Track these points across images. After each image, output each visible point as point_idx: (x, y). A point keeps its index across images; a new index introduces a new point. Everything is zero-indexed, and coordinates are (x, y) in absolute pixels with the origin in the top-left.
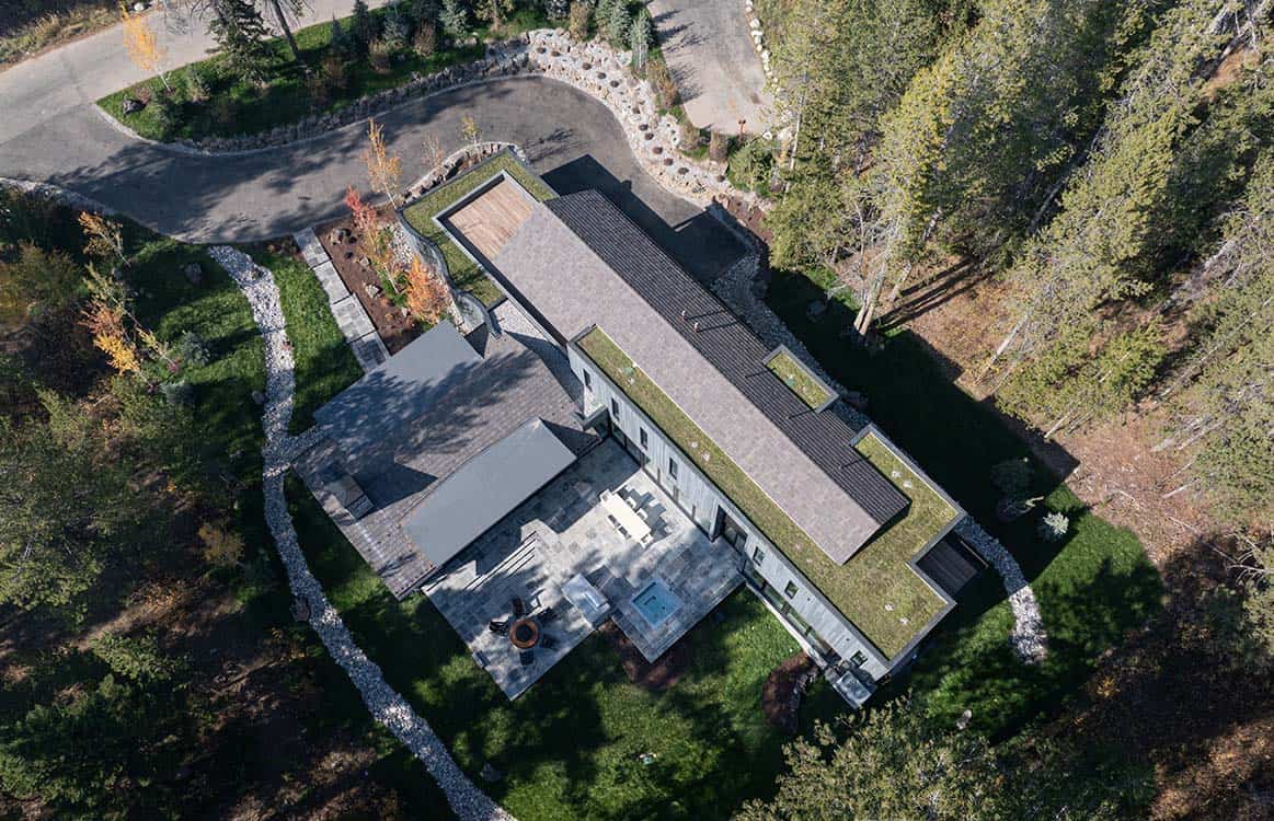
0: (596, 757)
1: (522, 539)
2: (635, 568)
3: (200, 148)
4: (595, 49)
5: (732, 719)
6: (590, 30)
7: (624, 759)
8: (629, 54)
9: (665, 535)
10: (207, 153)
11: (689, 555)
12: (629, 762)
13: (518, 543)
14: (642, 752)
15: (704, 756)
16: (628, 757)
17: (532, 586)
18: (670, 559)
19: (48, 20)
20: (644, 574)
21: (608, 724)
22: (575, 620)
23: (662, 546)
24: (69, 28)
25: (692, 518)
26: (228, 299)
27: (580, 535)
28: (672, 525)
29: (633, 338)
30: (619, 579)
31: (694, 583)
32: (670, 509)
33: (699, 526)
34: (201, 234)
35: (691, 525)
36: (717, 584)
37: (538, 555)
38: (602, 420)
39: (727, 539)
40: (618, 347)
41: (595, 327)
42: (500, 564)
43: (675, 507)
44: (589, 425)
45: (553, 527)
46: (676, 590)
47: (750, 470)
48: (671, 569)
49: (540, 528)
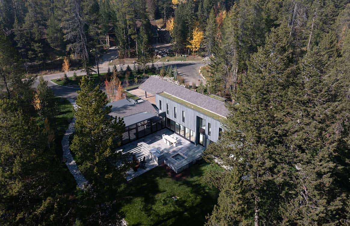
0: (156, 196)
1: (138, 146)
2: (171, 150)
3: (71, 87)
4: (165, 78)
5: (205, 188)
6: (165, 75)
7: (167, 198)
8: (173, 78)
9: (182, 145)
10: (72, 88)
11: (189, 148)
12: (168, 199)
13: (136, 146)
14: (173, 196)
15: (196, 199)
16: (168, 197)
17: (139, 156)
18: (183, 149)
19: (46, 71)
20: (174, 152)
21: (161, 188)
22: (152, 163)
23: (180, 147)
24: (50, 73)
25: (189, 140)
26: (68, 106)
27: (156, 145)
28: (184, 143)
29: (173, 91)
30: (167, 153)
31: (190, 153)
32: (183, 140)
33: (192, 142)
34: (65, 97)
35: (189, 142)
36: (198, 154)
37: (142, 150)
38: (164, 114)
39: (200, 144)
40: (169, 94)
41: (163, 92)
42: (130, 151)
43: (185, 140)
44: (160, 115)
45: (147, 143)
46: (185, 155)
47: (205, 107)
48: (184, 151)
49: (143, 144)
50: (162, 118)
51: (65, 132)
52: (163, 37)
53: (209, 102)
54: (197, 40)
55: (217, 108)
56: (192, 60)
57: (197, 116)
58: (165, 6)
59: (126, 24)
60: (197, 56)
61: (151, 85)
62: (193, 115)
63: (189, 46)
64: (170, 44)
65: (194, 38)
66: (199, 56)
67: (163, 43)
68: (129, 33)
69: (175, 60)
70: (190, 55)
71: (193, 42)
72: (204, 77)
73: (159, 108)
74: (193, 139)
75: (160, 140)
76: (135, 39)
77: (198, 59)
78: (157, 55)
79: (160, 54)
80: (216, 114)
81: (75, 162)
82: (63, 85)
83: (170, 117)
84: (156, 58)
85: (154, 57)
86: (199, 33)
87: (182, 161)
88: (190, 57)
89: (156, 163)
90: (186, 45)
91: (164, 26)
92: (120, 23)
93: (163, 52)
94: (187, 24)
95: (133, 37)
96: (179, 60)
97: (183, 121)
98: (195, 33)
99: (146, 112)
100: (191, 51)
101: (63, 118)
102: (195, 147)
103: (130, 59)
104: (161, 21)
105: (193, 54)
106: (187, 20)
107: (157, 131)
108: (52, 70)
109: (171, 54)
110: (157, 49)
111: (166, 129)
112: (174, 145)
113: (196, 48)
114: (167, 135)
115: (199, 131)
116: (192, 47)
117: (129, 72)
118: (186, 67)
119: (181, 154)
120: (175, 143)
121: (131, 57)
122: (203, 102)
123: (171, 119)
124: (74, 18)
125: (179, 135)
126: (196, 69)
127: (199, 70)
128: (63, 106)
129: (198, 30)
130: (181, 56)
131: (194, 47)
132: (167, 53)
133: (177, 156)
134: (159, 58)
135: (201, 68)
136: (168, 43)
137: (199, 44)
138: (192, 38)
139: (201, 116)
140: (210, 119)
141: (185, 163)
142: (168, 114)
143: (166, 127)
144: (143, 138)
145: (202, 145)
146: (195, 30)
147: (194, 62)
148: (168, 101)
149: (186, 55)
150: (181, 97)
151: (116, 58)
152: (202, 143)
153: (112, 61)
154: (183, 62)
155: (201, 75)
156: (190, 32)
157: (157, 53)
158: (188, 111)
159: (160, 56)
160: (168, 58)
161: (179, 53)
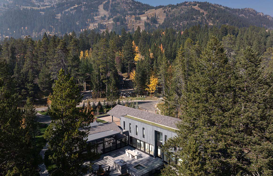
1: (104, 159)
2: (133, 162)
11: (148, 160)
13: (103, 159)
17: (104, 167)
18: (144, 161)
20: (136, 163)
22: (115, 172)
23: (141, 159)
25: (149, 154)
27: (120, 158)
28: (143, 156)
29: (134, 114)
30: (129, 164)
31: (150, 164)
32: (143, 154)
33: (151, 156)
34: (47, 123)
35: (149, 156)
36: (157, 164)
37: (108, 162)
38: (127, 133)
39: (159, 157)
40: (131, 116)
41: (126, 115)
42: (97, 163)
43: (145, 154)
44: (124, 133)
45: (112, 157)
46: (145, 166)
47: (161, 123)
48: (144, 162)
49: (109, 157)
50: (125, 135)
51: (43, 148)
52: (128, 85)
53: (165, 120)
54: (153, 84)
55: (171, 123)
56: (149, 100)
57: (155, 130)
58: (129, 62)
59: (99, 72)
60: (153, 97)
61: (117, 111)
62: (151, 131)
63: (147, 89)
64: (132, 89)
65: (151, 83)
66: (155, 96)
67: (127, 88)
68: (102, 79)
69: (137, 99)
70: (148, 96)
71: (150, 85)
72: (160, 110)
73: (123, 129)
74: (152, 153)
75: (123, 155)
76: (106, 83)
77: (154, 99)
78: (122, 96)
79: (124, 95)
80: (171, 128)
81: (47, 171)
82: (46, 115)
83: (132, 135)
84: (122, 98)
85: (120, 97)
86: (154, 79)
87: (143, 170)
88: (148, 97)
89: (119, 172)
90: (145, 88)
91: (129, 77)
92: (95, 71)
93: (127, 94)
94: (145, 73)
95: (104, 81)
96: (139, 99)
97: (143, 137)
98: (152, 79)
99: (112, 131)
100: (149, 93)
101: (42, 137)
102: (154, 160)
103: (101, 99)
104: (126, 74)
105: (150, 95)
106: (145, 70)
107: (121, 147)
108: (39, 105)
109: (133, 95)
110: (122, 92)
111: (129, 146)
112: (136, 157)
113: (153, 90)
114: (130, 150)
115: (157, 145)
116: (150, 90)
117: (100, 107)
118: (145, 103)
119: (142, 165)
120: (136, 156)
121: (102, 97)
122: (160, 120)
123: (133, 136)
124: (60, 63)
125: (140, 150)
126: (153, 105)
127: (156, 106)
128: (44, 129)
129: (154, 77)
130: (141, 96)
131: (151, 89)
132: (130, 95)
133: (138, 166)
134: (124, 98)
135: (157, 104)
136: (131, 88)
137: (155, 87)
138: (149, 83)
139: (159, 130)
140: (166, 131)
141: (145, 171)
142: (131, 132)
143: (129, 145)
144: (109, 153)
145: (160, 158)
146: (151, 77)
147: (151, 101)
148: (130, 121)
149: (145, 96)
150: (142, 118)
151: (90, 98)
152: (160, 157)
153: (87, 100)
154: (142, 101)
155: (157, 108)
156: (148, 79)
157: (122, 94)
158: (147, 127)
159: (125, 97)
160: (131, 98)
161: (140, 95)
